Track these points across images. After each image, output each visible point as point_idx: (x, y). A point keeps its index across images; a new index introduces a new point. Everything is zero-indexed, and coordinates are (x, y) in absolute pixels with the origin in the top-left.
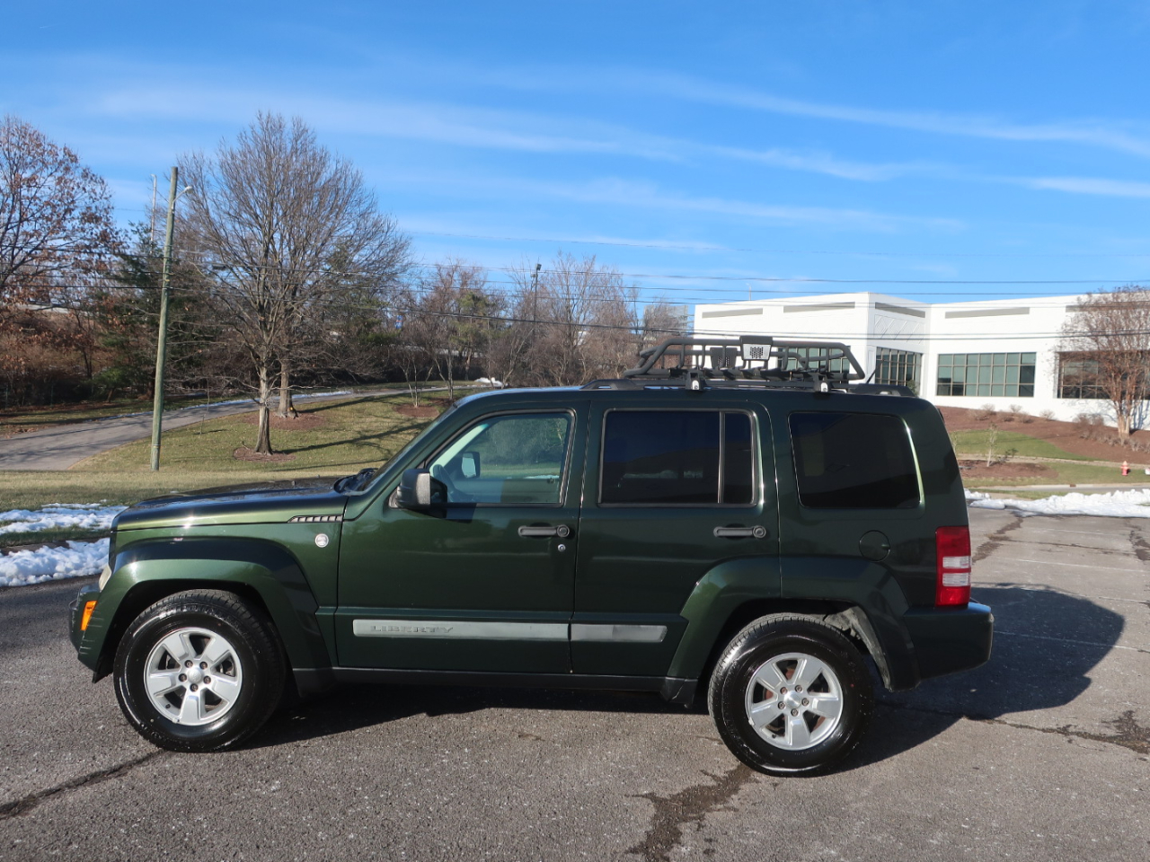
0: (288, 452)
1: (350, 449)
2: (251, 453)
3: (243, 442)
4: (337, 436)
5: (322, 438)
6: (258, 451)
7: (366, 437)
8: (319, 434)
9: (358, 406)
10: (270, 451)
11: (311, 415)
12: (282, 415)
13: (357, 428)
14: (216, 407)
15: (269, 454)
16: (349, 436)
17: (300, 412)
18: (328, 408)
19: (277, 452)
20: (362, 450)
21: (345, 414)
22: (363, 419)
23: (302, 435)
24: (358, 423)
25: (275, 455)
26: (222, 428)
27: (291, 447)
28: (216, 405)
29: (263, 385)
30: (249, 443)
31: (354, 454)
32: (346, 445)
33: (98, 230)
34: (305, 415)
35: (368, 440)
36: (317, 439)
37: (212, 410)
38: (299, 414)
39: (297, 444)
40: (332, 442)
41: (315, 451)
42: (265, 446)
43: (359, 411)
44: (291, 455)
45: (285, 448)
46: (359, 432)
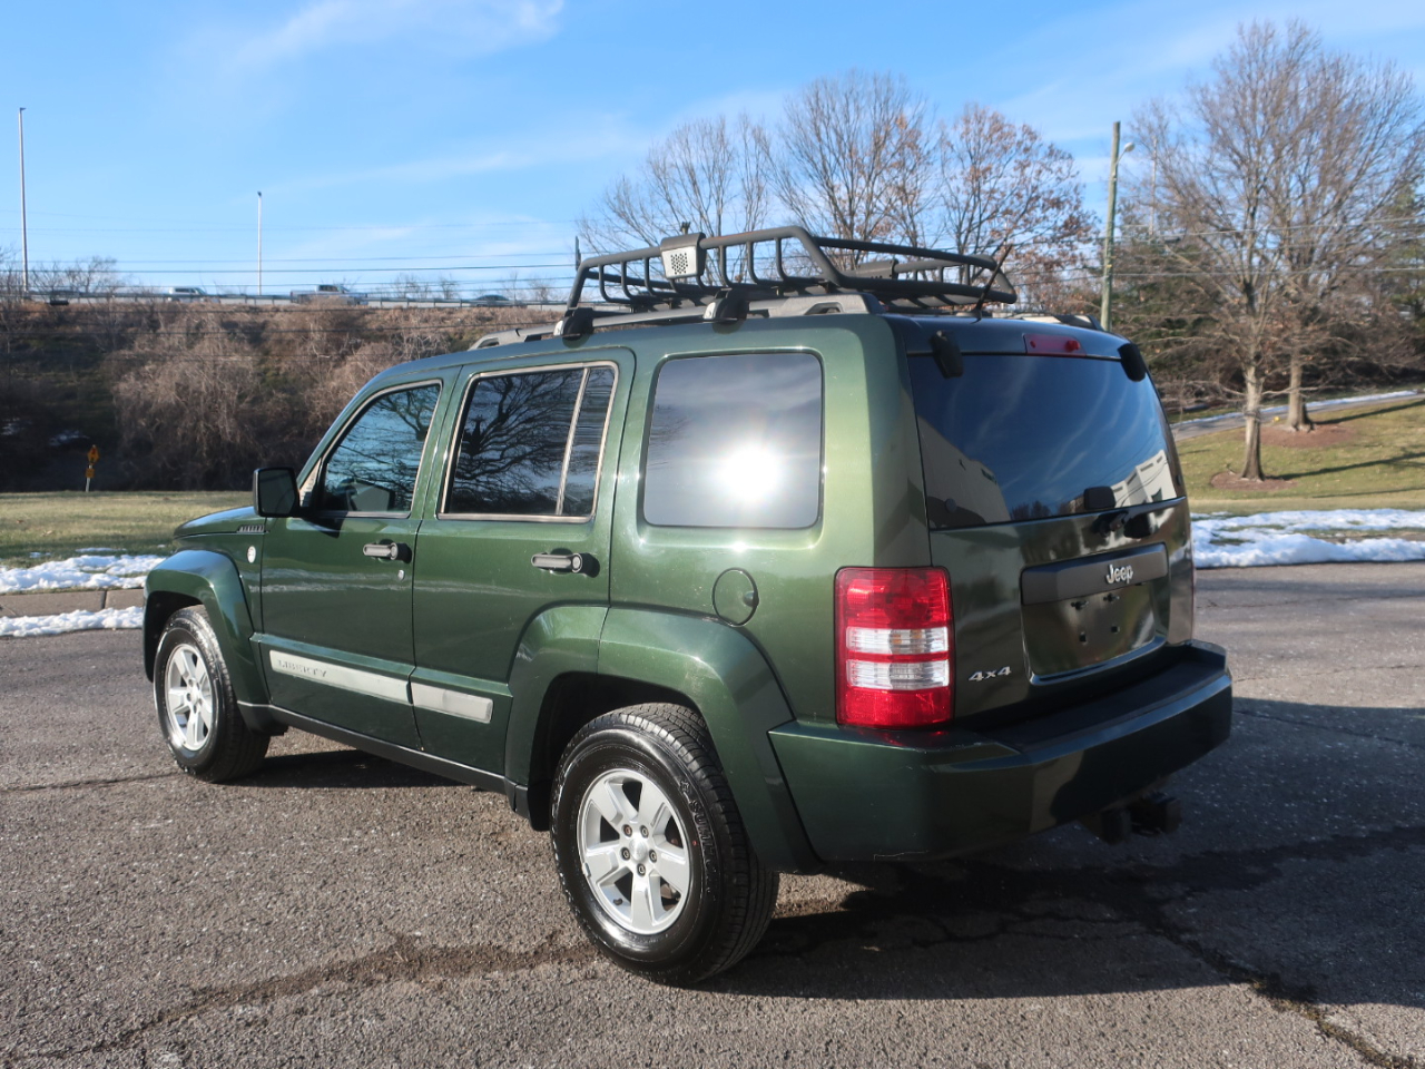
0: (1287, 477)
1: (1382, 472)
2: (1236, 479)
3: (1228, 466)
4: (1366, 455)
5: (1343, 456)
6: (1244, 476)
7: (1412, 455)
8: (1341, 453)
9: (1410, 412)
10: (1262, 476)
11: (1334, 427)
12: (1292, 429)
13: (1400, 442)
14: (1213, 422)
15: (1259, 481)
16: (1386, 454)
17: (1319, 423)
18: (1363, 416)
19: (1268, 478)
20: (1402, 474)
21: (1389, 423)
22: (1413, 430)
23: (1314, 454)
24: (1403, 435)
25: (1268, 482)
26: (1207, 447)
27: (1293, 470)
28: (1215, 418)
29: (1251, 389)
30: (1236, 466)
31: (1388, 479)
32: (1377, 468)
33: (1062, 217)
34: (1325, 427)
35: (1411, 460)
36: (1336, 459)
37: (1205, 426)
38: (1316, 427)
39: (1304, 467)
40: (1357, 462)
41: (1328, 475)
42: (1253, 469)
43: (1410, 419)
44: (1290, 482)
45: (1286, 472)
46: (1403, 449)
